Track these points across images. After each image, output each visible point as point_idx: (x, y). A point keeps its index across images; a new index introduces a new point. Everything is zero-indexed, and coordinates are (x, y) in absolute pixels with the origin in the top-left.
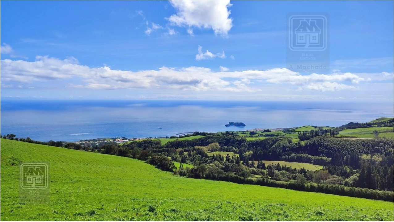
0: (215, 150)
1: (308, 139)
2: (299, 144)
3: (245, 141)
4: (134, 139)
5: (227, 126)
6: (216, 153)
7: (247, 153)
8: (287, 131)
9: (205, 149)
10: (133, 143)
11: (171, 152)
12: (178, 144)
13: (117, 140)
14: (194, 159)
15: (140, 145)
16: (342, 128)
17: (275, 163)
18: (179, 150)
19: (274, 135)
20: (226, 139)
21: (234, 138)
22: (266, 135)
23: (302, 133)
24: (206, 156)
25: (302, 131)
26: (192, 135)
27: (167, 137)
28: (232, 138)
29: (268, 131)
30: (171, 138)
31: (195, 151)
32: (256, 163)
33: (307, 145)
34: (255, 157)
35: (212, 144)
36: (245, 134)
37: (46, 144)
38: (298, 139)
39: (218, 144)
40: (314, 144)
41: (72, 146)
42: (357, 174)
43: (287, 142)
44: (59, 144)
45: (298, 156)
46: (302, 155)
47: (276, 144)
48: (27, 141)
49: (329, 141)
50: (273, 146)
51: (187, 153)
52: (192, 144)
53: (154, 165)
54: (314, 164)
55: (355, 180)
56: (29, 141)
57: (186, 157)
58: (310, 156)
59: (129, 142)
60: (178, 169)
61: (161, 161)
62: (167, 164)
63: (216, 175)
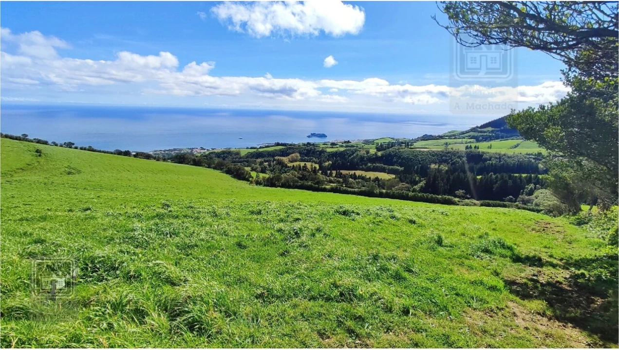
0: (296, 161)
1: (385, 150)
2: (376, 154)
3: (326, 152)
4: (213, 149)
5: (309, 137)
6: (296, 164)
7: (327, 164)
8: (366, 142)
9: (285, 159)
10: (212, 153)
11: (251, 162)
12: (259, 155)
13: (194, 150)
14: (274, 169)
15: (218, 155)
16: (417, 140)
17: (352, 172)
18: (259, 160)
19: (354, 146)
20: (307, 150)
21: (315, 149)
22: (346, 146)
23: (380, 145)
24: (286, 166)
25: (380, 142)
26: (272, 146)
27: (247, 148)
28: (313, 148)
29: (349, 142)
30: (251, 148)
31: (275, 162)
33: (383, 156)
34: (333, 167)
35: (293, 155)
37: (112, 153)
38: (376, 150)
39: (298, 155)
40: (390, 155)
41: (141, 155)
42: (424, 182)
43: (365, 153)
44: (127, 153)
45: (374, 166)
46: (378, 164)
47: (355, 155)
48: (89, 150)
49: (403, 152)
50: (352, 157)
51: (267, 163)
52: (272, 154)
53: (230, 174)
54: (388, 173)
55: (422, 187)
56: (91, 149)
57: (265, 168)
58: (385, 166)
59: (207, 153)
60: (254, 178)
61: (237, 170)
62: (243, 174)
63: (292, 184)
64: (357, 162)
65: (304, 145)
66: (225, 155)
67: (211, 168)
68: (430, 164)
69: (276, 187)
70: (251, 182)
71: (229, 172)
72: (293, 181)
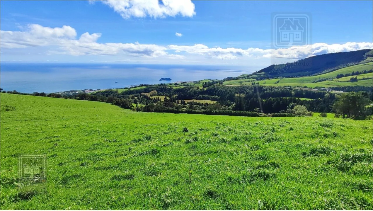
0: (155, 95)
1: (208, 86)
2: (203, 89)
3: (173, 89)
4: (98, 90)
5: (160, 80)
6: (155, 97)
7: (175, 96)
8: (195, 82)
9: (148, 95)
10: (98, 92)
11: (126, 97)
12: (130, 92)
13: (85, 91)
14: (142, 101)
15: (103, 93)
16: (224, 80)
17: (192, 101)
18: (131, 96)
19: (189, 85)
20: (161, 88)
21: (166, 88)
22: (184, 85)
23: (205, 83)
24: (150, 99)
25: (204, 82)
26: (139, 87)
27: (121, 88)
28: (164, 87)
29: (185, 82)
30: (125, 88)
31: (142, 96)
32: (180, 101)
33: (207, 90)
34: (179, 98)
35: (153, 92)
36: (172, 85)
37: (31, 95)
38: (203, 87)
39: (156, 91)
40: (211, 89)
41: (53, 95)
42: (234, 104)
43: (197, 89)
44: (43, 95)
45: (203, 97)
46: (205, 95)
47: (191, 90)
48: (14, 93)
49: (219, 87)
50: (189, 91)
51: (137, 97)
52: (139, 92)
53: (118, 105)
54: (211, 100)
55: (233, 107)
57: (136, 100)
58: (209, 96)
59: (95, 92)
60: (135, 107)
61: (123, 103)
62: (127, 105)
63: (161, 109)
64: (192, 94)
65: (159, 85)
66: (108, 93)
67: (104, 102)
68: (235, 94)
69: (151, 112)
70: (134, 110)
71: (117, 104)
72: (162, 108)
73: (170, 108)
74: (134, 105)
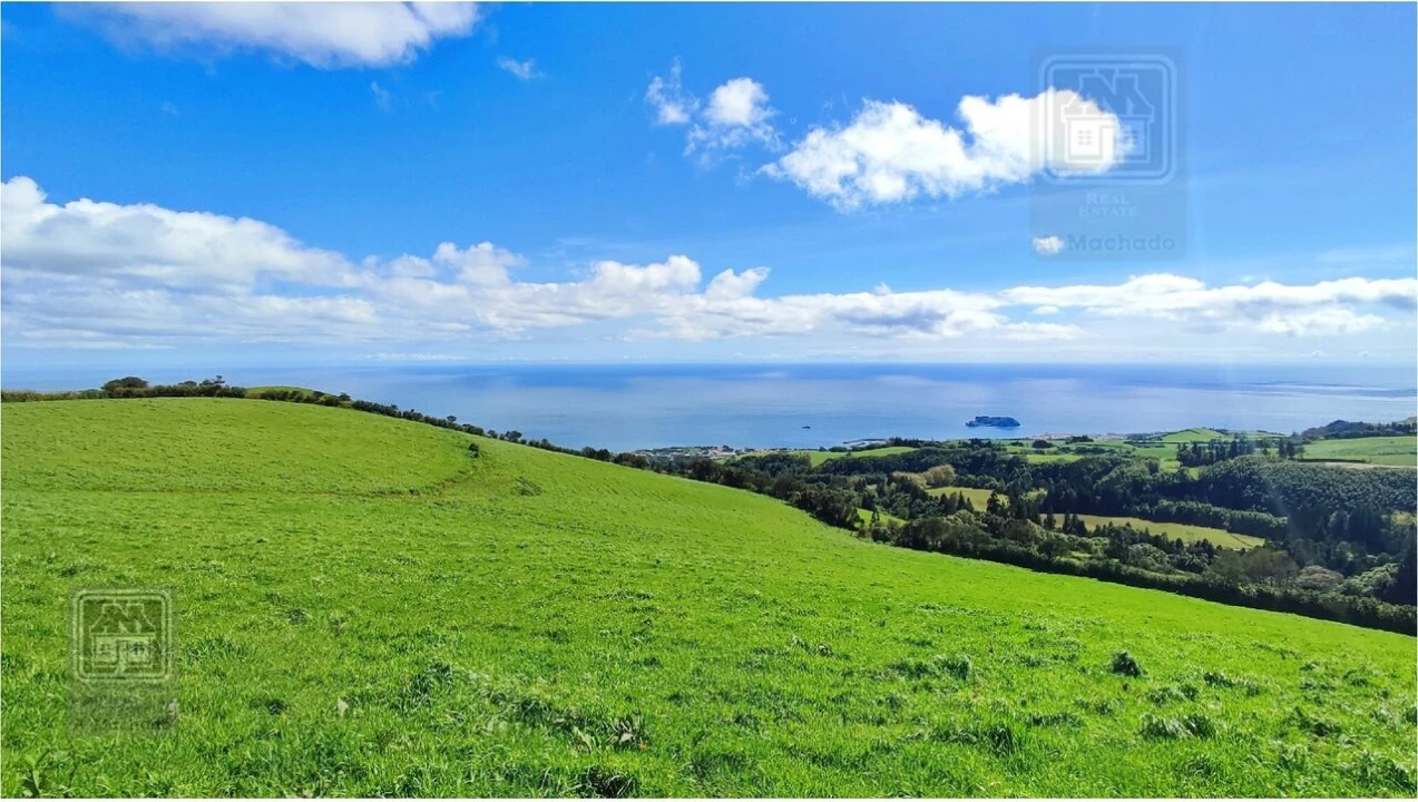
0: (945, 484)
1: (1209, 462)
2: (1181, 475)
3: (1026, 464)
4: (748, 450)
5: (971, 425)
6: (948, 491)
7: (1033, 494)
8: (1137, 440)
9: (918, 479)
10: (748, 458)
11: (834, 482)
12: (852, 466)
13: (711, 452)
14: (893, 501)
15: (762, 463)
16: (1311, 436)
17: (1119, 522)
18: (856, 478)
19: (1103, 451)
20: (973, 457)
21: (994, 456)
22: (1079, 451)
23: (1190, 447)
24: (924, 497)
25: (1188, 439)
26: (884, 446)
27: (822, 450)
28: (989, 454)
29: (1085, 439)
30: (833, 450)
31: (893, 485)
32: (1059, 519)
33: (1204, 480)
34: (1052, 504)
35: (938, 469)
36: (1021, 445)
37: (578, 454)
38: (1179, 463)
39: (951, 469)
40: (1229, 476)
42: (1389, 566)
43: (1147, 469)
44: (604, 456)
45: (1179, 509)
46: (1193, 504)
47: (1113, 474)
48: (542, 447)
49: (1278, 470)
50: (1105, 478)
51: (874, 486)
52: (885, 466)
53: (808, 511)
54: (1230, 531)
56: (546, 446)
57: (872, 497)
58: (1217, 509)
59: (739, 458)
60: (867, 524)
61: (825, 502)
62: (838, 511)
63: (971, 545)
64: (1125, 493)
65: (964, 445)
66: (776, 464)
67: (763, 492)
69: (930, 551)
70: (862, 534)
71: (804, 504)
72: (976, 539)
73: (1013, 546)
74: (865, 515)
